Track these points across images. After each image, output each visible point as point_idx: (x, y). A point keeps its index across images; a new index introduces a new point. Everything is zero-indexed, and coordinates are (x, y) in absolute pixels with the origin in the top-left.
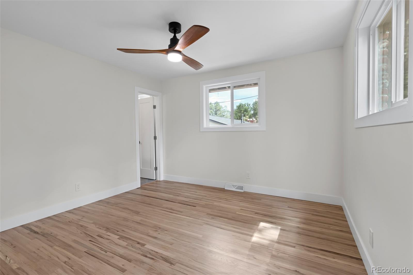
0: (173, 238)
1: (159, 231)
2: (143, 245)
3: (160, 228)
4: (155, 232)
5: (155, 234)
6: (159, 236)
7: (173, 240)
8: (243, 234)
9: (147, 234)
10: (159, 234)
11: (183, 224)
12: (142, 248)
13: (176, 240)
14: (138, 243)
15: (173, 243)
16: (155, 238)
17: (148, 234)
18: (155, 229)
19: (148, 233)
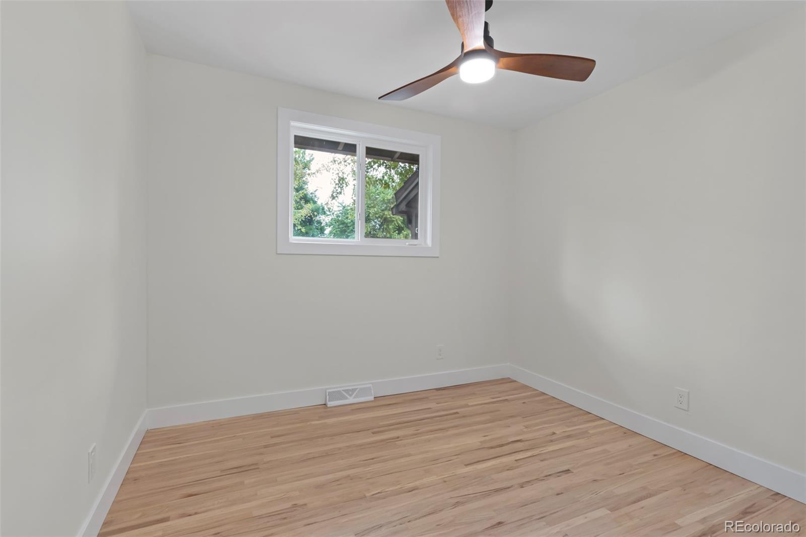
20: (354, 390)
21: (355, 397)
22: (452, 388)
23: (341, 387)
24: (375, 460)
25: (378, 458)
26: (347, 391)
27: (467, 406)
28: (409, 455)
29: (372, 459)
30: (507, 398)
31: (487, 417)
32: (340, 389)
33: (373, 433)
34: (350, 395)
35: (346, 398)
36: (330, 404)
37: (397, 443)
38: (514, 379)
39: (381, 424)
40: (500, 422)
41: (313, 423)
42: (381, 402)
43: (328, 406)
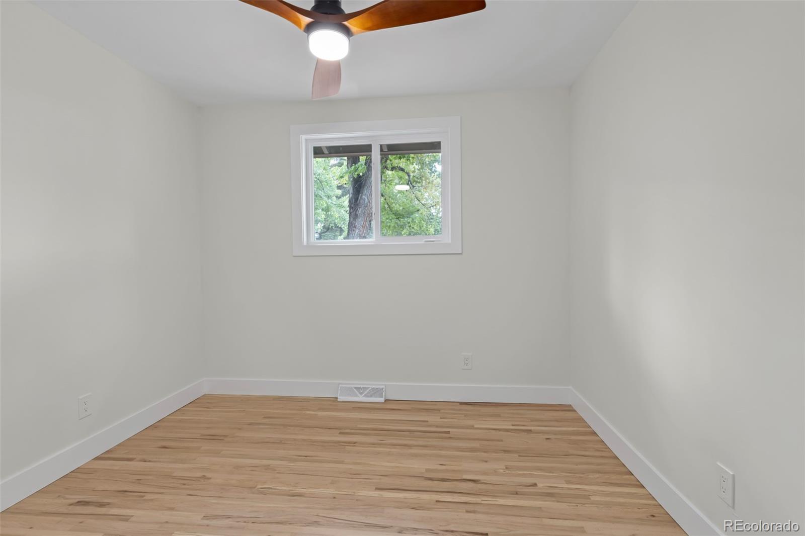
20: (365, 389)
21: (365, 396)
22: (479, 405)
23: (353, 384)
24: (308, 458)
25: (312, 457)
26: (358, 389)
27: (472, 427)
28: (342, 462)
29: (306, 457)
30: (532, 428)
31: (476, 444)
32: (352, 386)
33: (340, 433)
34: (361, 394)
35: (356, 396)
36: (341, 398)
37: (347, 447)
38: (575, 408)
39: (359, 426)
40: (485, 454)
41: (308, 412)
42: (390, 405)
43: (339, 400)
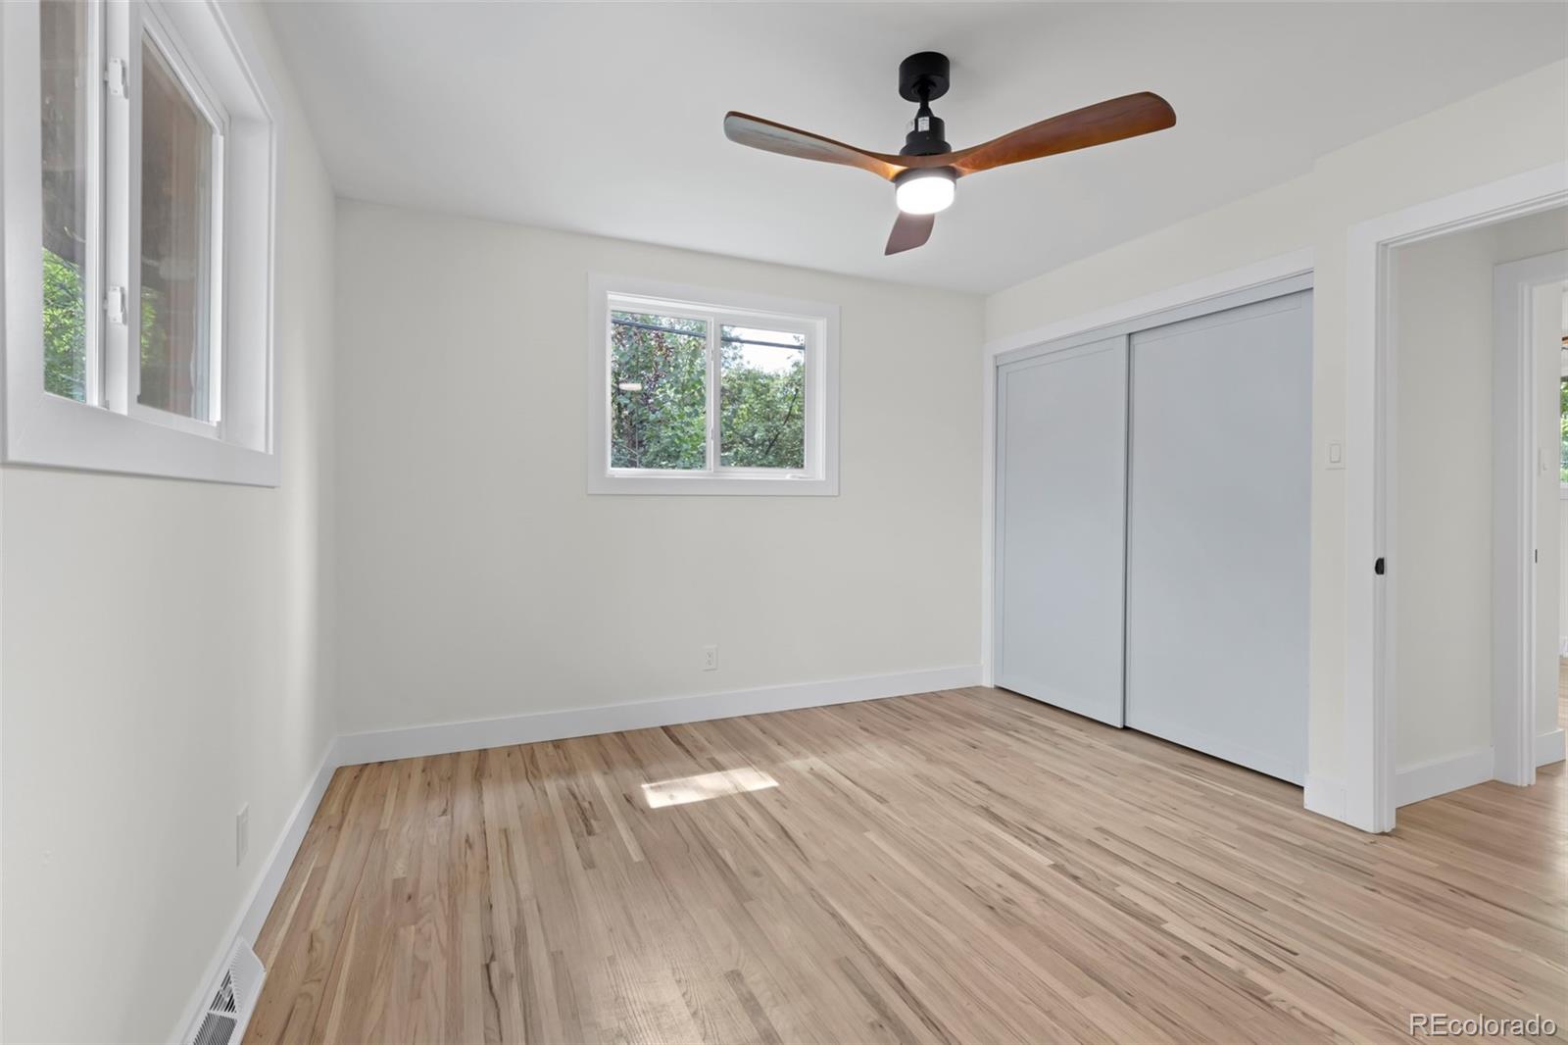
0: (956, 855)
1: (996, 897)
2: (1055, 866)
3: (991, 908)
4: (1015, 899)
5: (1015, 889)
6: (1001, 877)
7: (959, 852)
8: (758, 803)
9: (1047, 900)
10: (999, 886)
11: (891, 891)
12: (1062, 862)
13: (952, 847)
14: (1075, 878)
15: (963, 843)
16: (1015, 875)
17: (1044, 900)
18: (1014, 909)
19: (1043, 903)
